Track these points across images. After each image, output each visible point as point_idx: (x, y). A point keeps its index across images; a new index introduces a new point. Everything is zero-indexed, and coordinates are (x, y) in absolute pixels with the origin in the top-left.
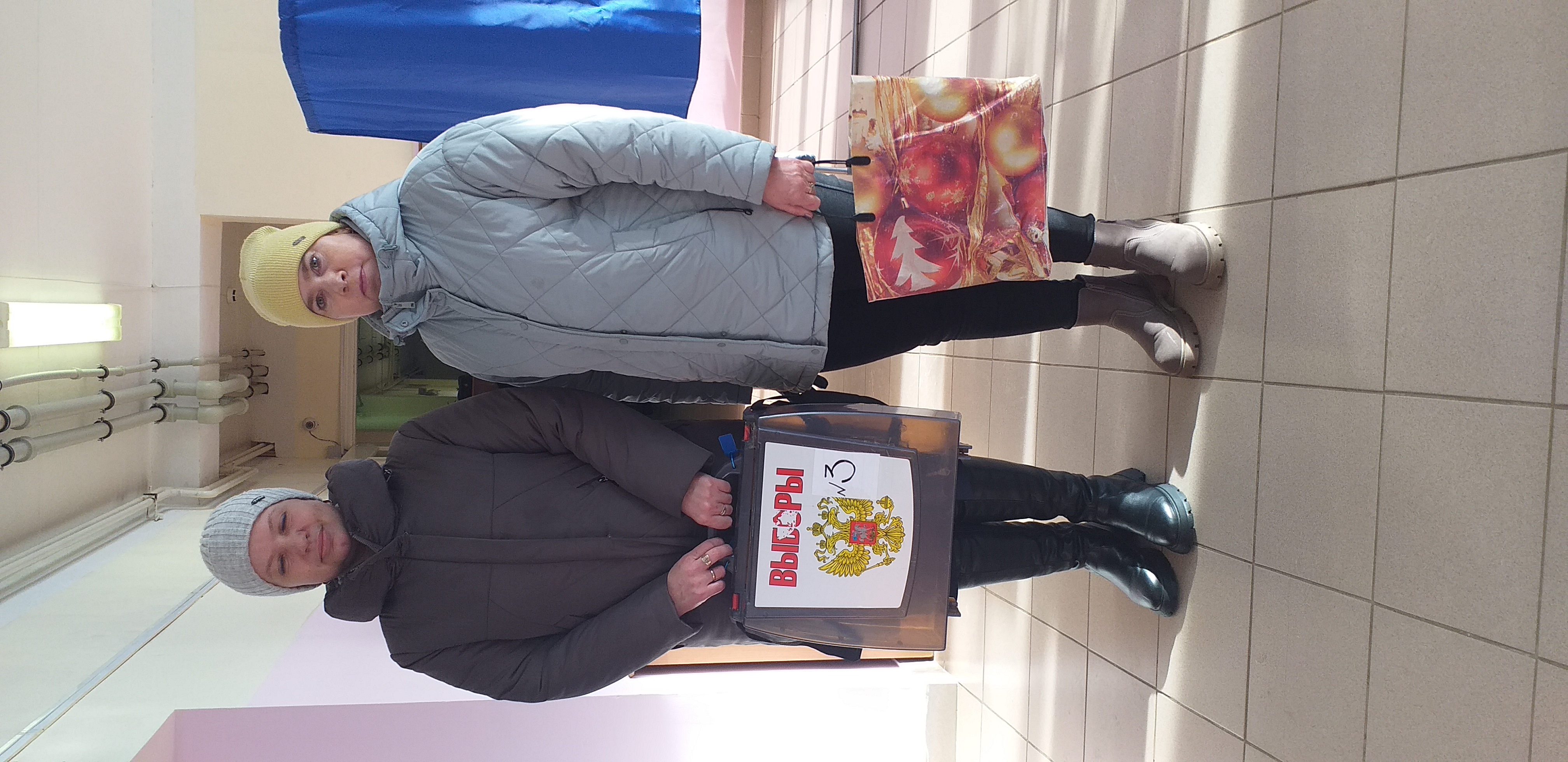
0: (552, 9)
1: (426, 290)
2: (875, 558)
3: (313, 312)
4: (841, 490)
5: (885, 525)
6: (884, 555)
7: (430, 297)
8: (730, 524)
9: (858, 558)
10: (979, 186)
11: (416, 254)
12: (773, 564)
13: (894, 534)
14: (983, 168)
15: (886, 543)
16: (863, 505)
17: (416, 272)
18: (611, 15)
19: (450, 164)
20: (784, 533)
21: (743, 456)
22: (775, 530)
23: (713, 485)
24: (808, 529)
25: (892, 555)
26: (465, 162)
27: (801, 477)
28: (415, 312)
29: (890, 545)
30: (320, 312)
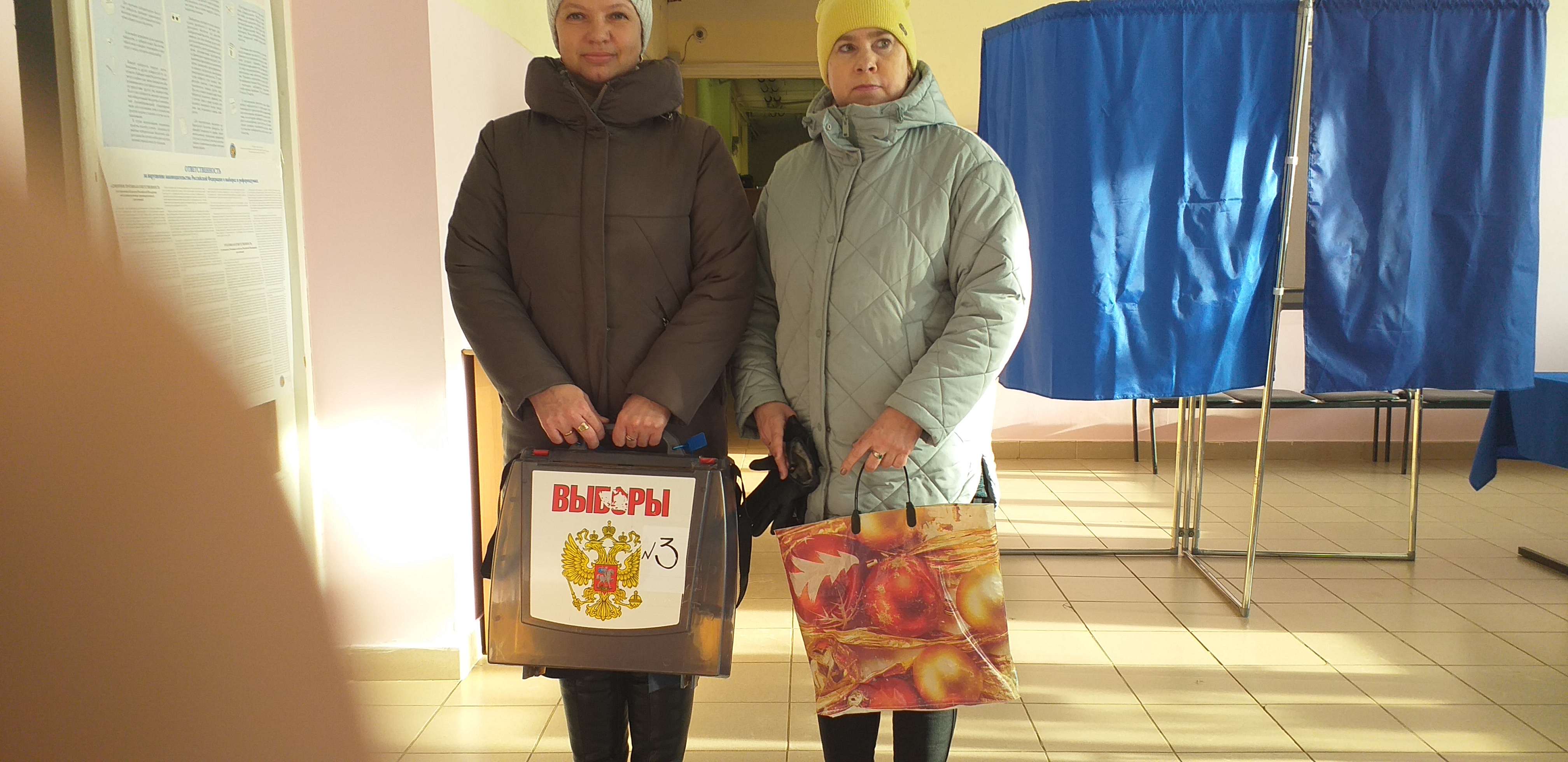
0: (1111, 256)
1: (860, 148)
2: (579, 591)
3: (836, 42)
4: (648, 555)
5: (613, 600)
6: (583, 599)
7: (853, 152)
8: (617, 444)
9: (580, 573)
10: (899, 639)
11: (894, 139)
12: (575, 488)
13: (604, 610)
14: (917, 643)
15: (595, 601)
16: (633, 577)
17: (877, 138)
18: (1109, 314)
19: (978, 168)
20: (605, 498)
21: (685, 457)
22: (608, 489)
23: (656, 429)
24: (609, 522)
25: (583, 607)
26: (981, 180)
27: (661, 514)
28: (838, 138)
29: (592, 606)
30: (837, 48)
